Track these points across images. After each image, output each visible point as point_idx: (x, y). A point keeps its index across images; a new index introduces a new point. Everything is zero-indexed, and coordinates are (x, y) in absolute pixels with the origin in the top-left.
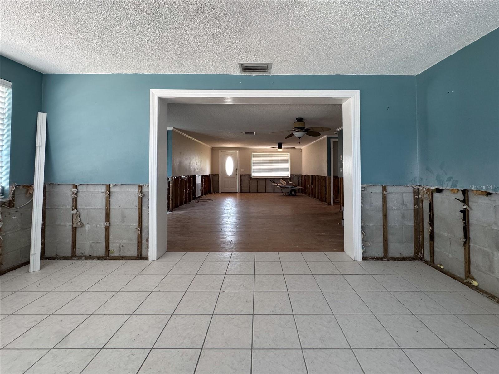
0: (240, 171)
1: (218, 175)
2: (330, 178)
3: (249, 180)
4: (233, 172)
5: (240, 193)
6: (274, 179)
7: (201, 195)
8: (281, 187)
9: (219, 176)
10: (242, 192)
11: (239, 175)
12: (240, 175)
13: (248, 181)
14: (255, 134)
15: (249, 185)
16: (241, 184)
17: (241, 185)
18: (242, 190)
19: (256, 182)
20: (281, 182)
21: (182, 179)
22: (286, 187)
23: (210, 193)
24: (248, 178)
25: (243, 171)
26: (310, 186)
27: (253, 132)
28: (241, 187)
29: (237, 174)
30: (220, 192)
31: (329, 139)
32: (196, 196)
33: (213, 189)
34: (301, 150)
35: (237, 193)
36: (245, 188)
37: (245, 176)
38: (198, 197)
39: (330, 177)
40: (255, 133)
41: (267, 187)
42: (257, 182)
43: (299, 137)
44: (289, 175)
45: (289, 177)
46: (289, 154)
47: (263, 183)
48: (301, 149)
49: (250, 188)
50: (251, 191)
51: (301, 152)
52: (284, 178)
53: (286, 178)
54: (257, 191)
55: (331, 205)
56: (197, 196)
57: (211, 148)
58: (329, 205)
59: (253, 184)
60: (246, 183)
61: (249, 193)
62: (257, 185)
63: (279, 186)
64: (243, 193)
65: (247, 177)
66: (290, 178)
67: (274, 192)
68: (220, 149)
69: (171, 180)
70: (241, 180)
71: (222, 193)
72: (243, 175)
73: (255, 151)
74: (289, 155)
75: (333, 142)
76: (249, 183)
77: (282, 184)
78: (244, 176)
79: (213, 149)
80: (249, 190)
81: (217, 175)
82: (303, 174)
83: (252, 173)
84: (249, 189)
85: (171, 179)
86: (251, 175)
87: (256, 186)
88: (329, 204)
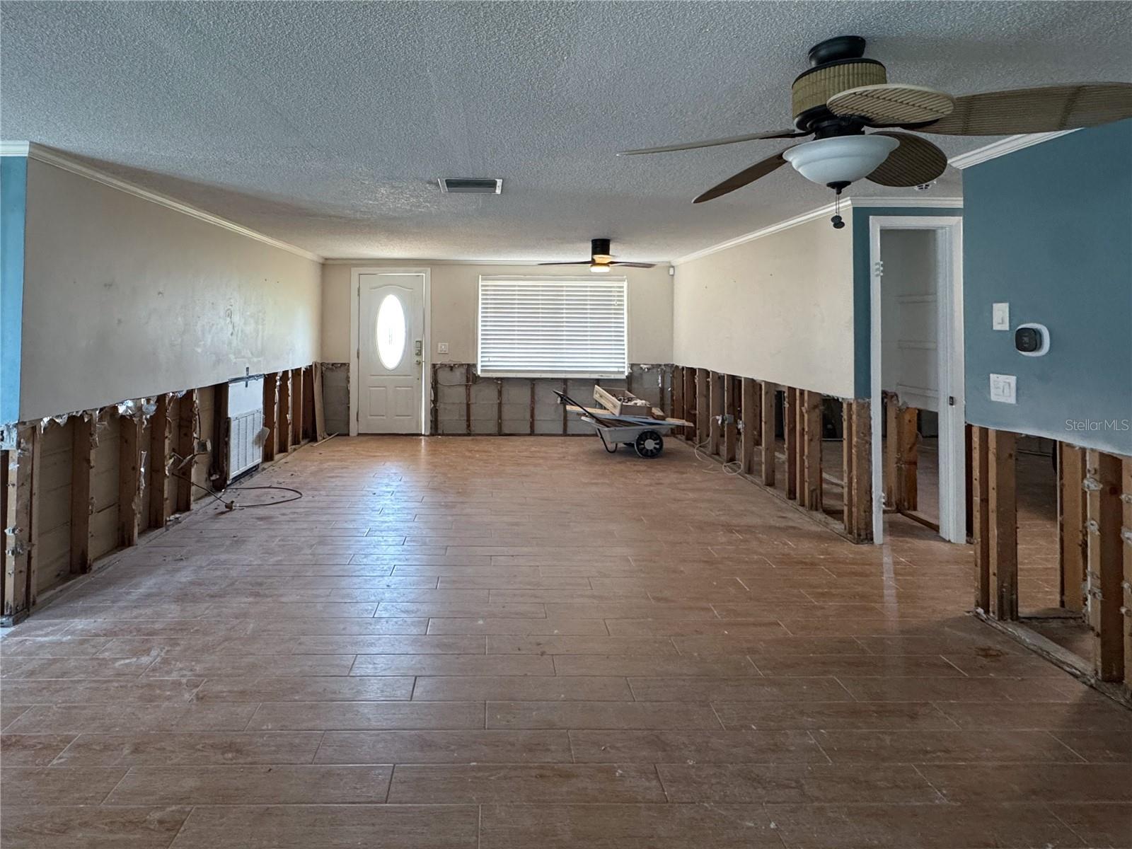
0: (433, 347)
1: (345, 366)
2: (867, 407)
3: (468, 387)
4: (404, 351)
5: (432, 435)
6: (565, 381)
7: (260, 460)
8: (599, 421)
9: (348, 370)
10: (440, 432)
11: (429, 367)
12: (434, 366)
13: (462, 390)
14: (498, 191)
15: (468, 406)
16: (435, 401)
17: (435, 406)
18: (440, 426)
19: (495, 394)
20: (596, 396)
21: (123, 417)
22: (619, 422)
23: (311, 436)
24: (465, 379)
25: (446, 352)
26: (723, 421)
27: (489, 177)
28: (434, 413)
29: (419, 363)
30: (353, 432)
31: (862, 216)
32: (227, 474)
33: (326, 421)
34: (671, 270)
35: (421, 435)
36: (453, 418)
37: (452, 368)
38: (237, 478)
39: (869, 404)
40: (499, 182)
41: (536, 412)
42: (500, 393)
43: (832, 185)
44: (626, 365)
45: (626, 374)
46: (625, 284)
47: (520, 397)
48: (673, 267)
49: (472, 418)
50: (476, 428)
51: (673, 275)
52: (605, 376)
53: (612, 377)
54: (500, 425)
55: (869, 538)
56: (233, 473)
57: (321, 261)
58: (859, 541)
59: (484, 400)
60: (453, 396)
61: (469, 435)
62: (500, 405)
63: (592, 416)
64: (443, 435)
65: (459, 376)
66: (630, 378)
67: (565, 434)
68: (356, 265)
69: (15, 443)
70: (435, 385)
71: (359, 435)
72: (443, 366)
73: (492, 272)
74: (625, 289)
75: (881, 231)
76: (468, 395)
77: (602, 407)
78: (448, 369)
79: (326, 266)
80: (469, 426)
81: (343, 364)
82: (681, 365)
83: (480, 359)
84: (468, 420)
85: (14, 435)
86: (475, 366)
87: (496, 408)
88: (866, 536)
